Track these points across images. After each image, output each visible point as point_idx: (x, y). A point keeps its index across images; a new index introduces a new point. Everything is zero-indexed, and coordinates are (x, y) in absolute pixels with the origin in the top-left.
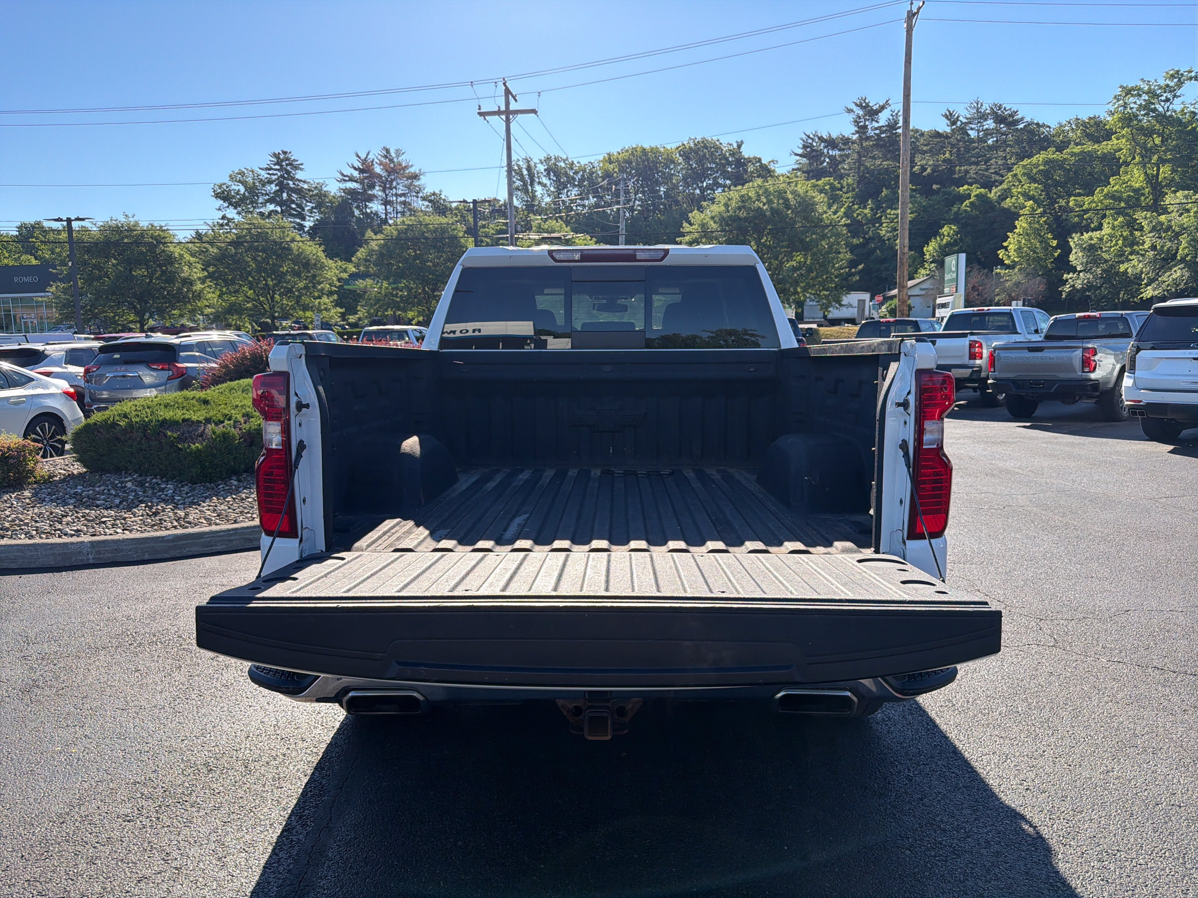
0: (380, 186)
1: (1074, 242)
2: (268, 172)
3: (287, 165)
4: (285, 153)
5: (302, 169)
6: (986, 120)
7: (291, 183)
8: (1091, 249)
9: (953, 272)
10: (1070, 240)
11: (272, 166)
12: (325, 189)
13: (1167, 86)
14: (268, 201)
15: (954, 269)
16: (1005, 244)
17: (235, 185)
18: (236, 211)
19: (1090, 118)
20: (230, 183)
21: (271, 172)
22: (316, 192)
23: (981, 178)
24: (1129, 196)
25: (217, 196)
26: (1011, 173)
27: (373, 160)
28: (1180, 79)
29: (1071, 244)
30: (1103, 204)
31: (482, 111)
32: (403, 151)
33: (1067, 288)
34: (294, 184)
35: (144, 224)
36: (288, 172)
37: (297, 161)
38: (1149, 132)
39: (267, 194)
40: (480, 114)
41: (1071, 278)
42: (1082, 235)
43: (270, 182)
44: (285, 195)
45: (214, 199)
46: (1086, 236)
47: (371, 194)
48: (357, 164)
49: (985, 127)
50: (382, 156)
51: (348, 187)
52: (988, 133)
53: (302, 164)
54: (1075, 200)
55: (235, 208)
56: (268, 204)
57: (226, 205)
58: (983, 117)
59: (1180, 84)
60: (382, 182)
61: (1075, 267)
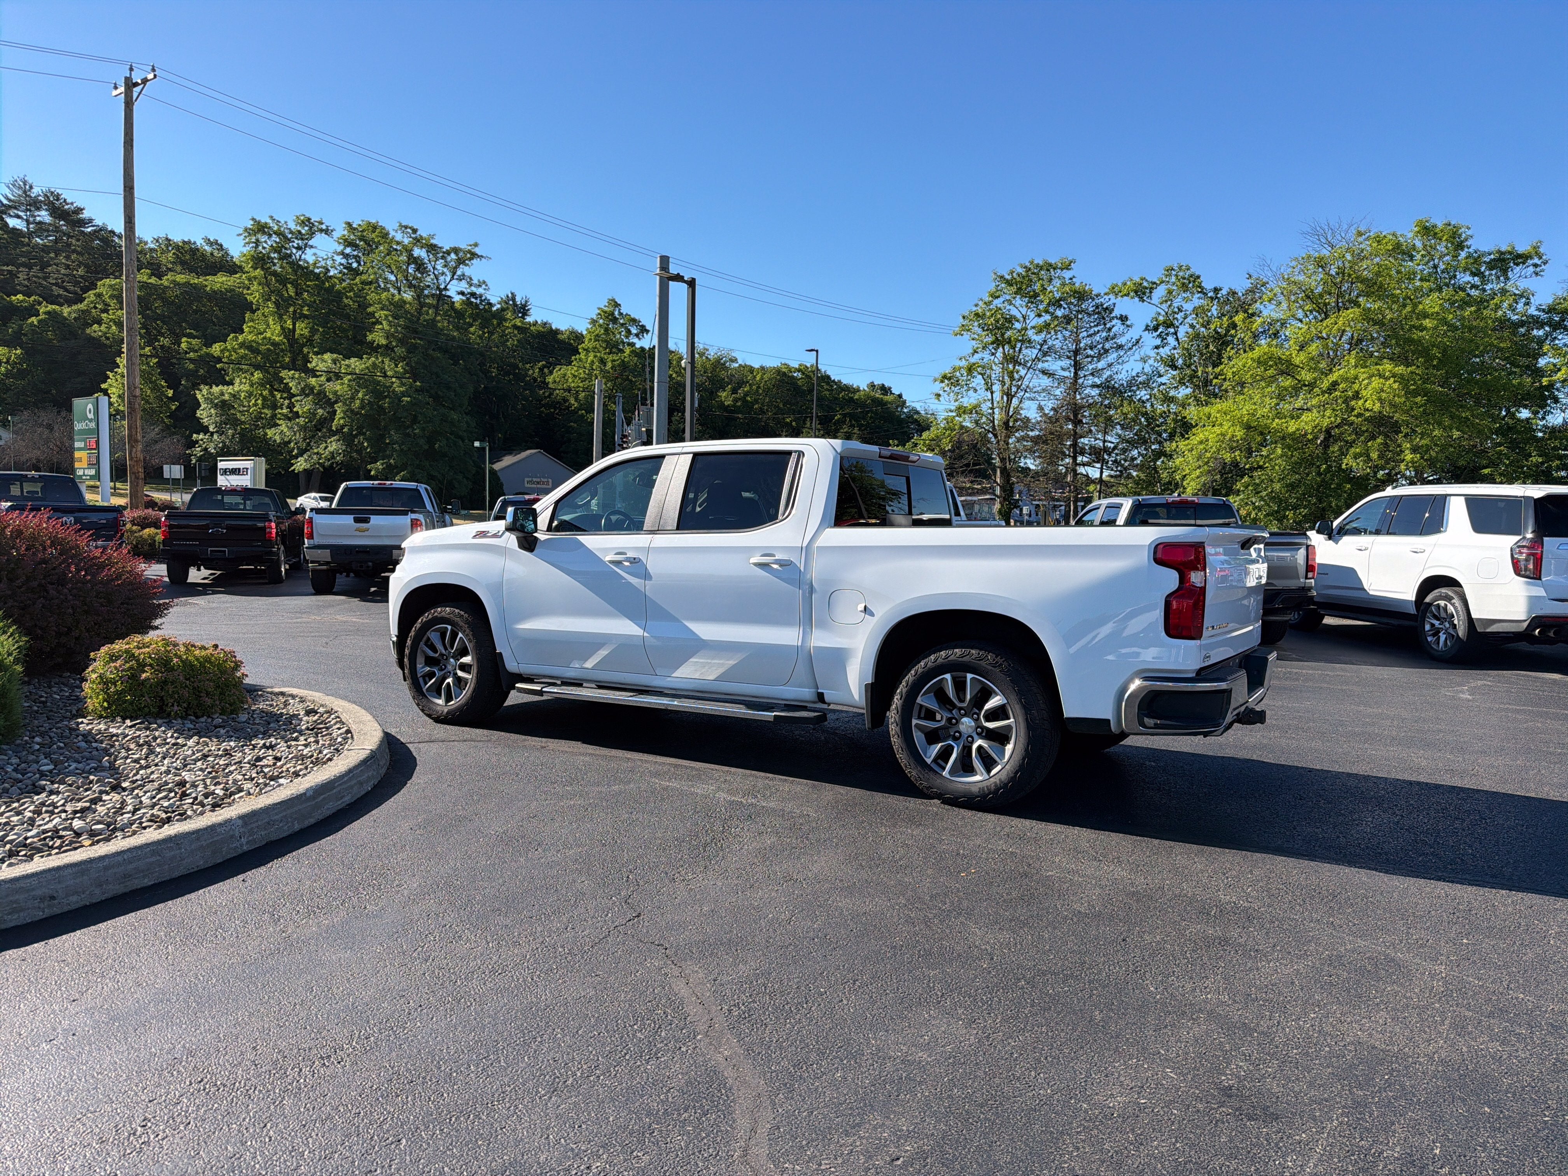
1: (203, 395)
6: (38, 209)
8: (223, 406)
9: (91, 420)
10: (197, 392)
13: (300, 232)
15: (91, 416)
16: (103, 386)
19: (184, 242)
23: (37, 288)
24: (269, 350)
26: (94, 292)
28: (311, 228)
29: (199, 396)
30: (237, 354)
33: (198, 451)
38: (282, 280)
41: (202, 440)
42: (211, 388)
46: (216, 389)
49: (38, 219)
52: (41, 228)
54: (187, 342)
58: (34, 204)
59: (312, 234)
61: (207, 427)
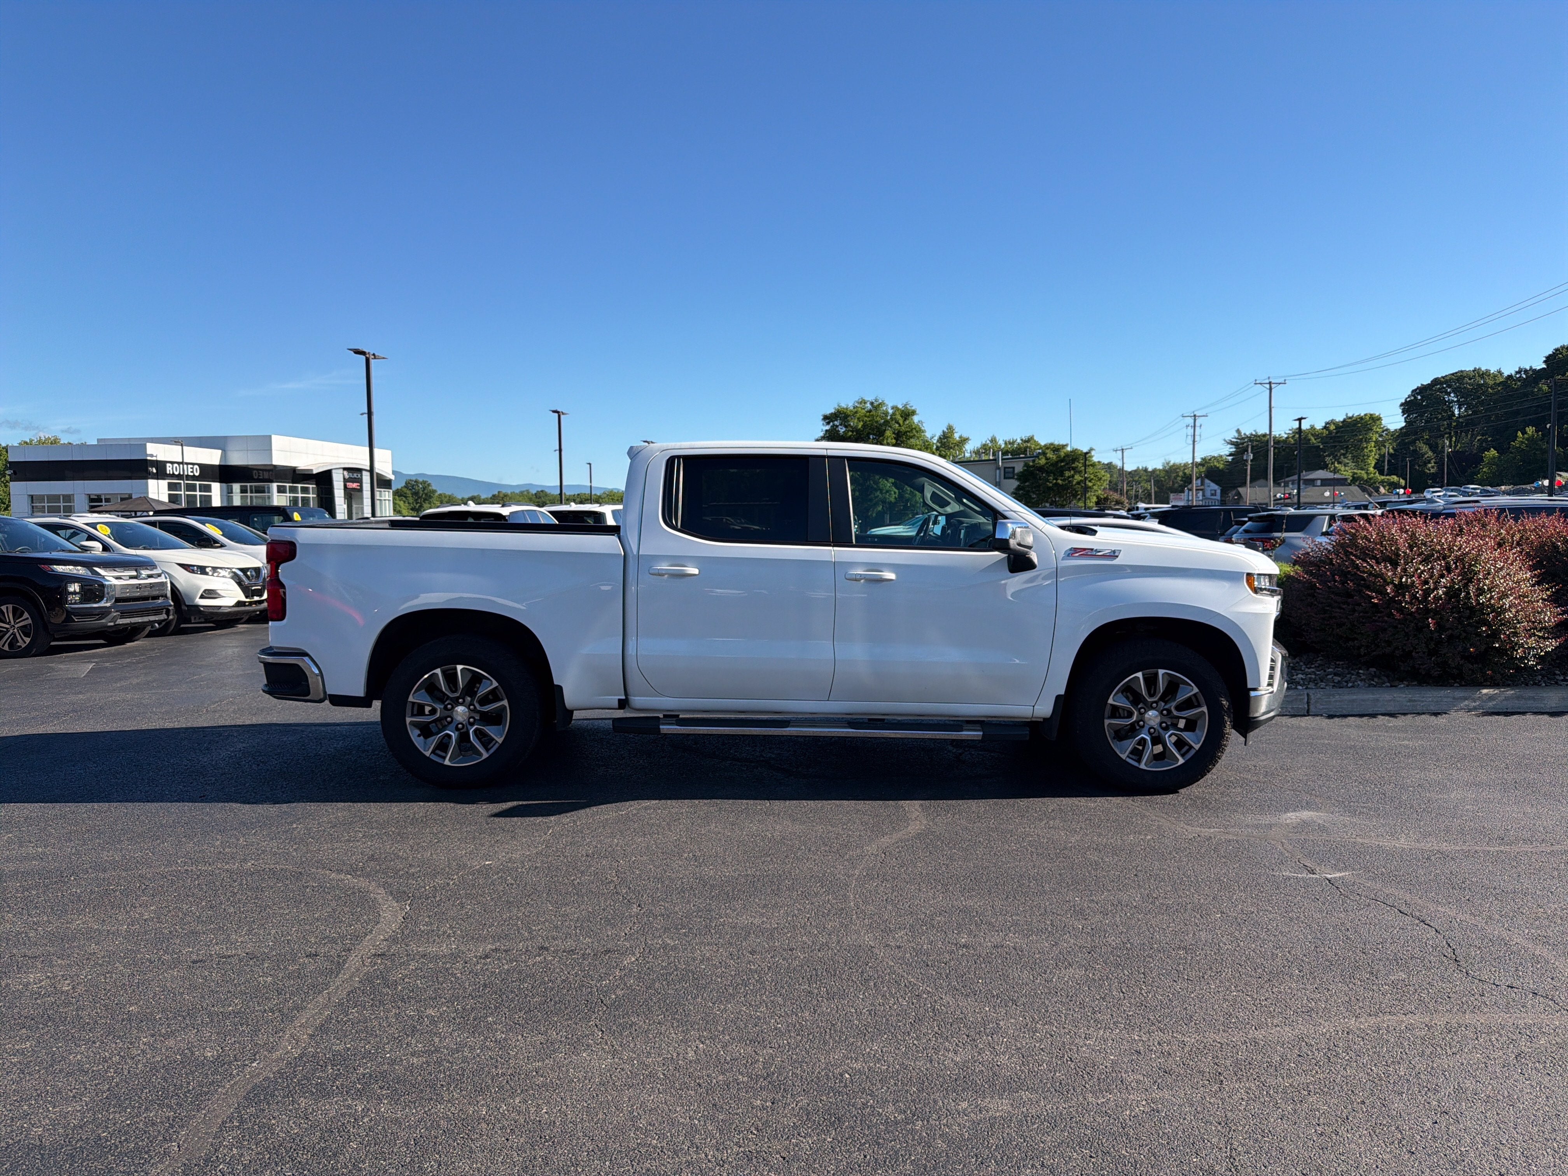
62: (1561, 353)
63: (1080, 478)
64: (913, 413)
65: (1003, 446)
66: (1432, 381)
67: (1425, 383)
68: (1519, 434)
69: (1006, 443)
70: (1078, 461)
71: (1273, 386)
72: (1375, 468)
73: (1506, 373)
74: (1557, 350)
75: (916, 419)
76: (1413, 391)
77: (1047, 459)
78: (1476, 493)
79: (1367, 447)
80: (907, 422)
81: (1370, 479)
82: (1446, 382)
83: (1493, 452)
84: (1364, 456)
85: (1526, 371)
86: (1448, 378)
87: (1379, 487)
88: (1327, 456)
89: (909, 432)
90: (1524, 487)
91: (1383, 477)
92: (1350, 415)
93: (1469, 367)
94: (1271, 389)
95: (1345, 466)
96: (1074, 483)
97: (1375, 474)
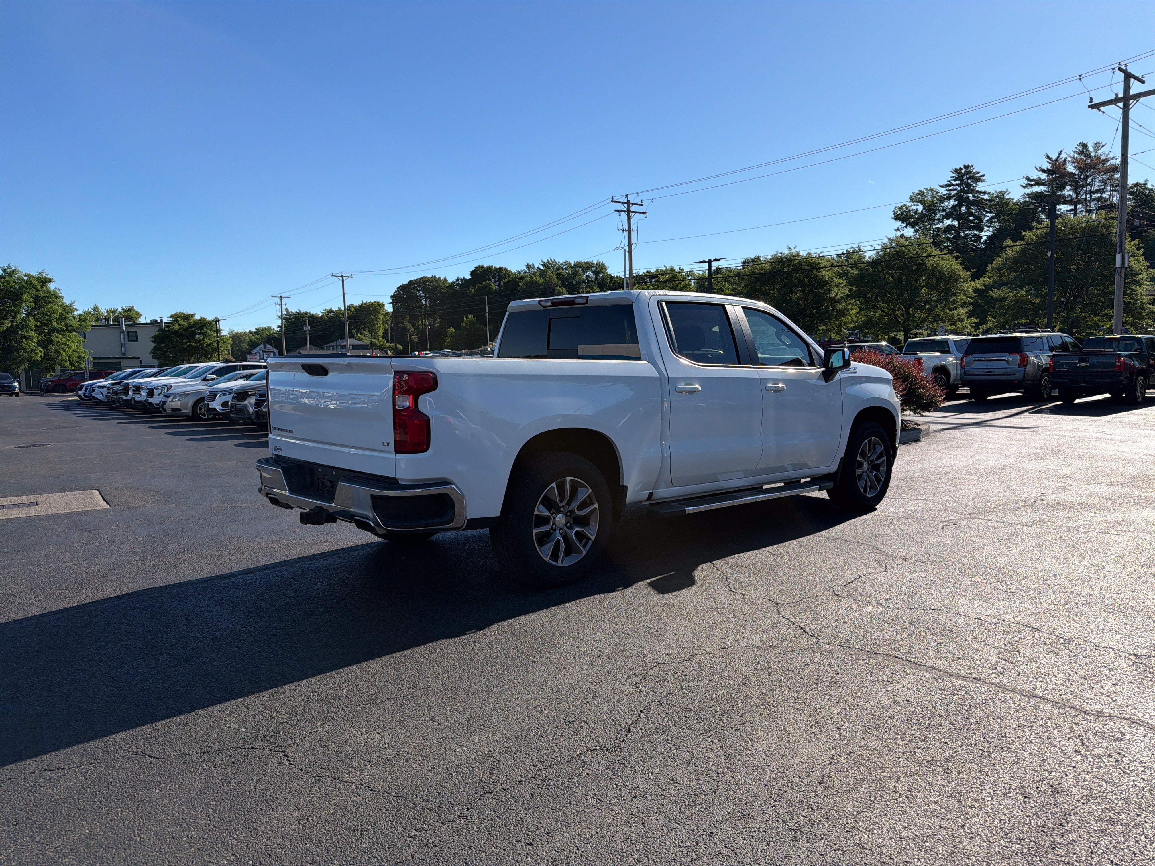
0: (1071, 185)
2: (948, 188)
3: (968, 179)
4: (966, 167)
5: (983, 181)
7: (970, 195)
11: (952, 182)
12: (1007, 197)
14: (944, 217)
17: (914, 205)
18: (913, 230)
20: (910, 204)
21: (951, 188)
22: (998, 200)
25: (897, 217)
27: (1066, 158)
31: (1095, 101)
32: (1103, 144)
34: (974, 196)
35: (803, 253)
36: (968, 186)
37: (979, 173)
39: (944, 210)
40: (1092, 107)
43: (949, 198)
44: (963, 209)
45: (893, 221)
47: (1060, 195)
48: (1046, 166)
50: (1078, 154)
51: (1034, 191)
53: (984, 176)
55: (913, 227)
56: (945, 219)
57: (904, 225)
60: (1073, 181)
62: (478, 270)
63: (209, 341)
64: (50, 280)
65: (105, 314)
66: (409, 282)
67: (405, 283)
68: (465, 318)
69: (107, 312)
70: (206, 328)
71: (345, 278)
72: (383, 338)
73: (450, 281)
74: (476, 268)
75: (52, 286)
76: (398, 288)
77: (180, 325)
78: (450, 355)
79: (377, 324)
80: (45, 288)
81: (382, 345)
82: (417, 283)
83: (452, 329)
84: (376, 330)
85: (461, 280)
86: (418, 281)
87: (387, 351)
88: (353, 329)
89: (48, 297)
90: (474, 350)
91: (389, 344)
92: (364, 302)
93: (429, 275)
94: (343, 281)
95: (365, 336)
96: (205, 345)
97: (384, 342)
